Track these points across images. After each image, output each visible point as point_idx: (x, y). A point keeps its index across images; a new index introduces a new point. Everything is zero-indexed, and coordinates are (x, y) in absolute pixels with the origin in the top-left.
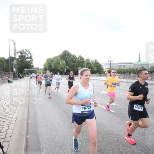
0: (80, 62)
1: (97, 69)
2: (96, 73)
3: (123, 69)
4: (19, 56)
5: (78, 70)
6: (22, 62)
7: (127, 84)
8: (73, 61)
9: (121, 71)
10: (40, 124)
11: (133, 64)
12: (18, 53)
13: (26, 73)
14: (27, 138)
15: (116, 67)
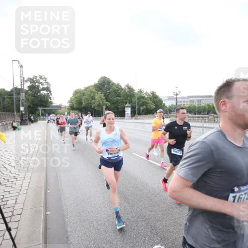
0: (128, 96)
1: (156, 106)
2: (153, 114)
3: (197, 105)
4: (29, 87)
5: (124, 108)
6: (33, 96)
7: (203, 130)
8: (116, 93)
9: (193, 110)
10: (66, 194)
12: (26, 81)
13: (40, 115)
14: (46, 216)
15: (185, 103)
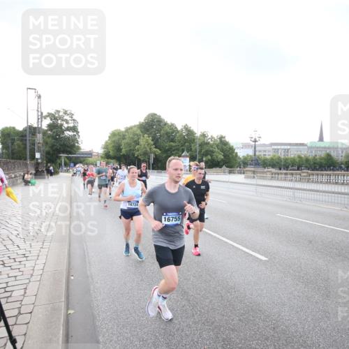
0: (186, 141)
1: (225, 156)
2: (221, 167)
3: (282, 157)
4: (49, 126)
6: (54, 138)
7: (294, 193)
8: (169, 137)
9: (278, 163)
11: (306, 147)
12: (45, 117)
13: (63, 164)
15: (267, 153)
